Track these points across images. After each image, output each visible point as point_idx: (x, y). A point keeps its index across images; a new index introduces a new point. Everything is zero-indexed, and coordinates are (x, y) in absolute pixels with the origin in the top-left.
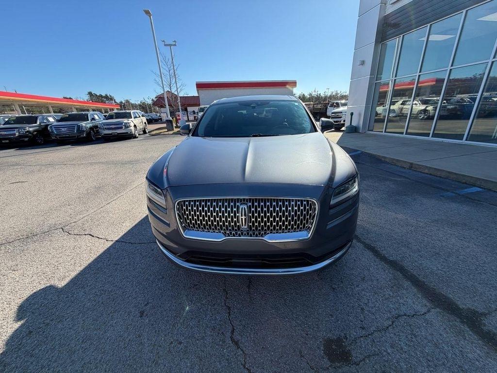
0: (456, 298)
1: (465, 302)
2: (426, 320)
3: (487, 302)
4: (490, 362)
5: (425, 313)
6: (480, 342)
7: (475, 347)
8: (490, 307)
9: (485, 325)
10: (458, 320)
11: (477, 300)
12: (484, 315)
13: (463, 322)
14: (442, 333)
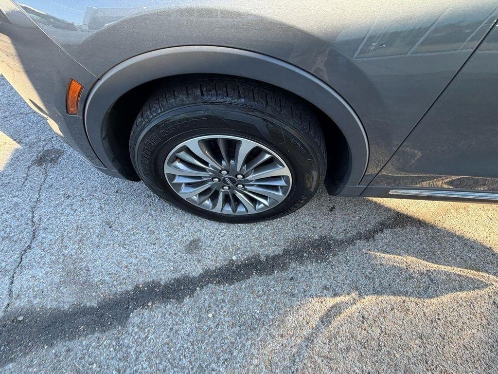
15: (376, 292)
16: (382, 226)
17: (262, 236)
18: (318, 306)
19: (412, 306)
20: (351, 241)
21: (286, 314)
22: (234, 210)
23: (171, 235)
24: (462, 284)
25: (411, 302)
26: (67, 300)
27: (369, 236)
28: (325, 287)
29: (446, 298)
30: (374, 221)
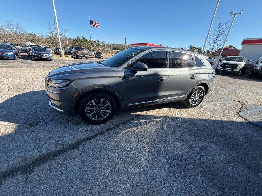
0: (43, 168)
1: (38, 171)
2: (35, 149)
3: (33, 185)
4: (5, 165)
5: (38, 150)
6: (15, 166)
7: (14, 163)
8: (30, 184)
9: (21, 174)
10: (29, 163)
11: (37, 179)
12: (26, 178)
13: (27, 164)
14: (26, 153)
15: (135, 127)
16: (135, 117)
17: (108, 125)
18: (124, 132)
19: (142, 127)
20: (129, 121)
21: (117, 135)
22: (100, 119)
23: (84, 130)
24: (151, 122)
25: (142, 126)
26: (59, 148)
27: (133, 119)
28: (125, 129)
29: (148, 124)
30: (133, 117)
